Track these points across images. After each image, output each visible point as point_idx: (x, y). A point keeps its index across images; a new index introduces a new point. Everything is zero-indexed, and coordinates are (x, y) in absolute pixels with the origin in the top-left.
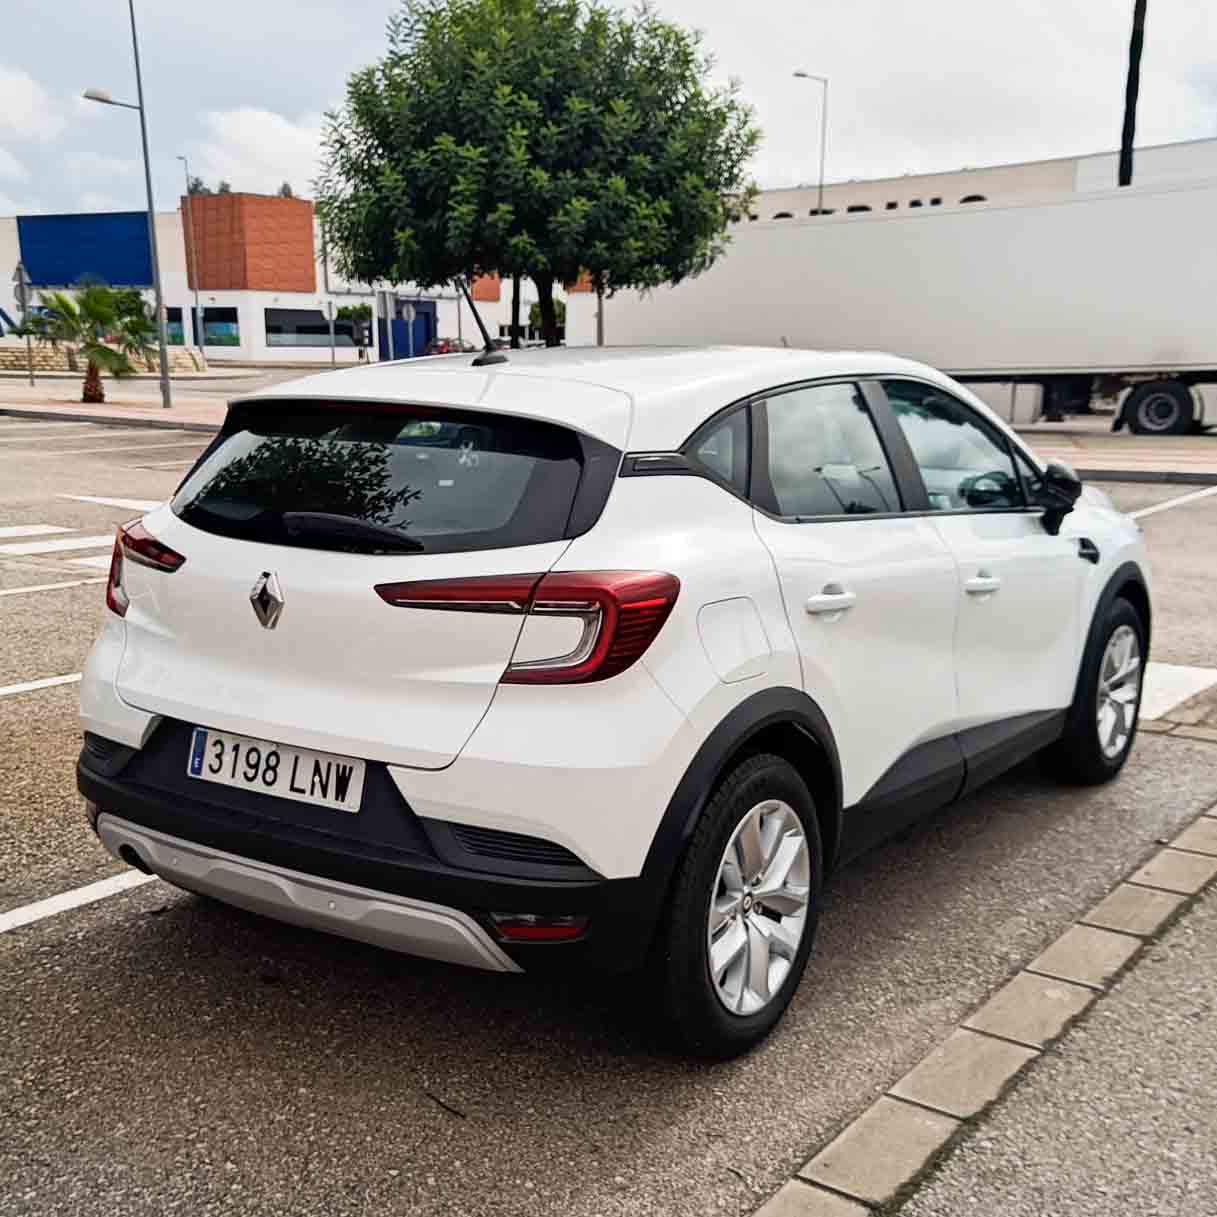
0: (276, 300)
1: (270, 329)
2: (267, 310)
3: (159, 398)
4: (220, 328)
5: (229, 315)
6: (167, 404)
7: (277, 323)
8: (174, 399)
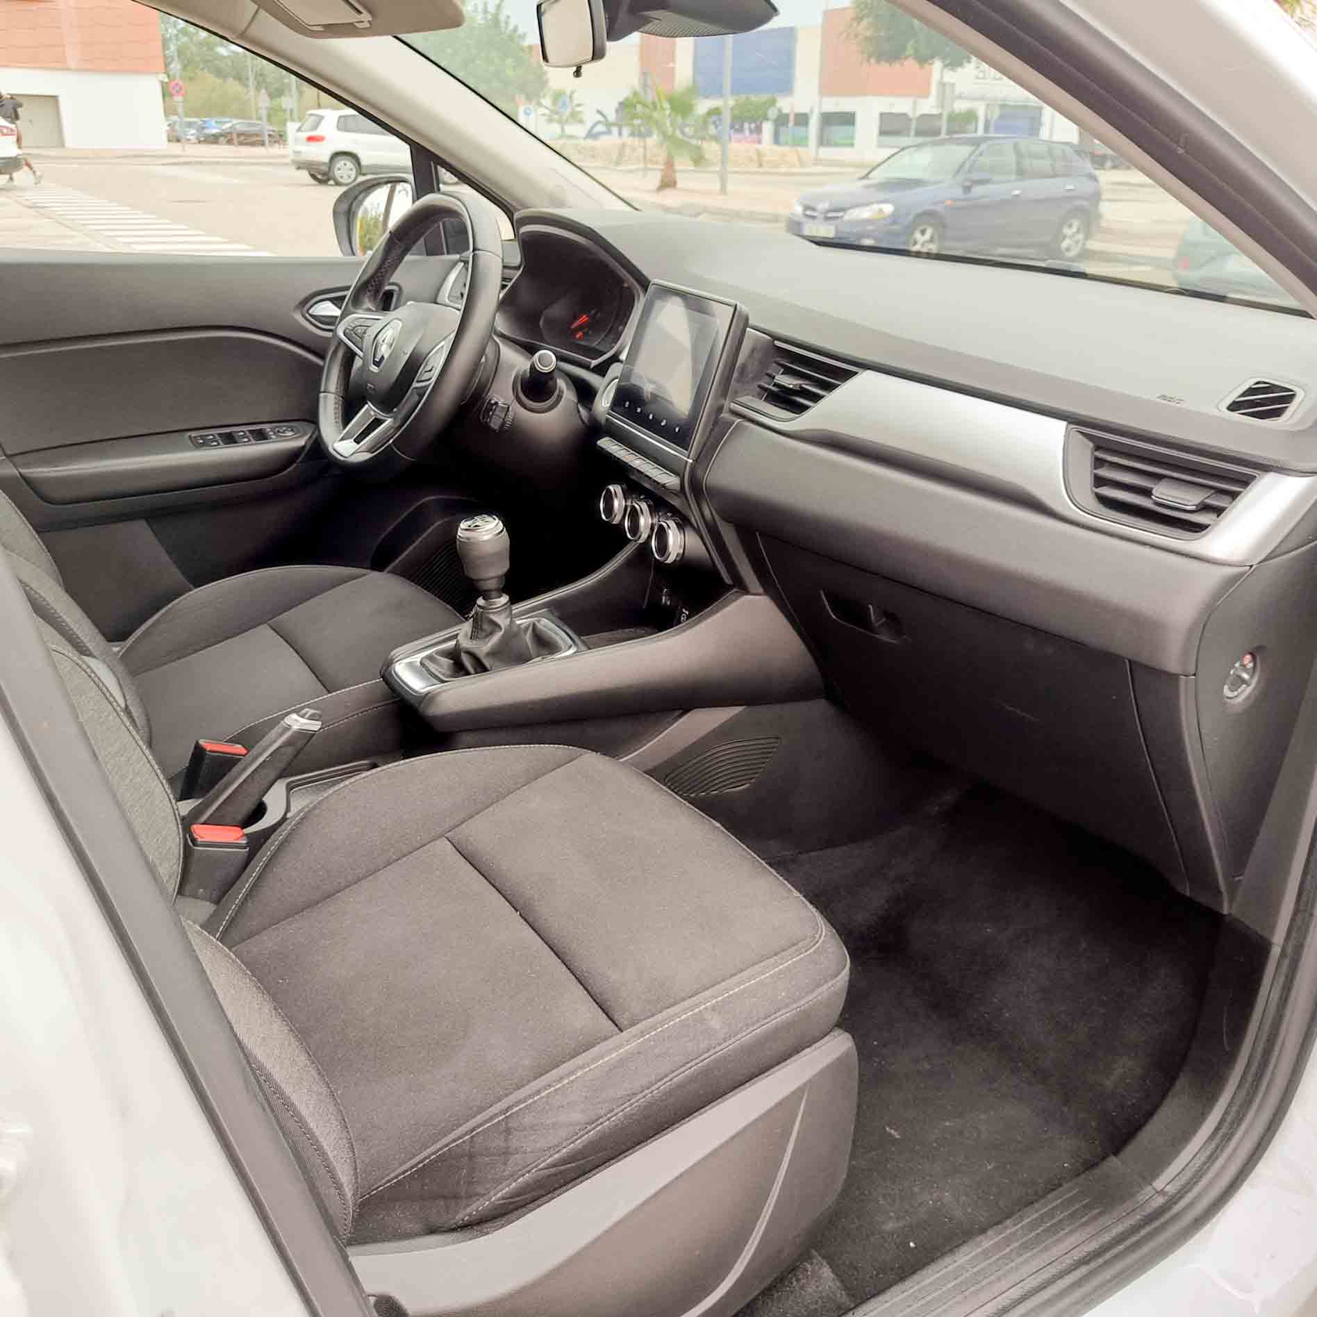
0: (892, 105)
1: (883, 132)
2: (882, 114)
3: (717, 186)
4: (838, 132)
5: (848, 119)
6: (723, 190)
7: (891, 126)
8: (730, 188)
